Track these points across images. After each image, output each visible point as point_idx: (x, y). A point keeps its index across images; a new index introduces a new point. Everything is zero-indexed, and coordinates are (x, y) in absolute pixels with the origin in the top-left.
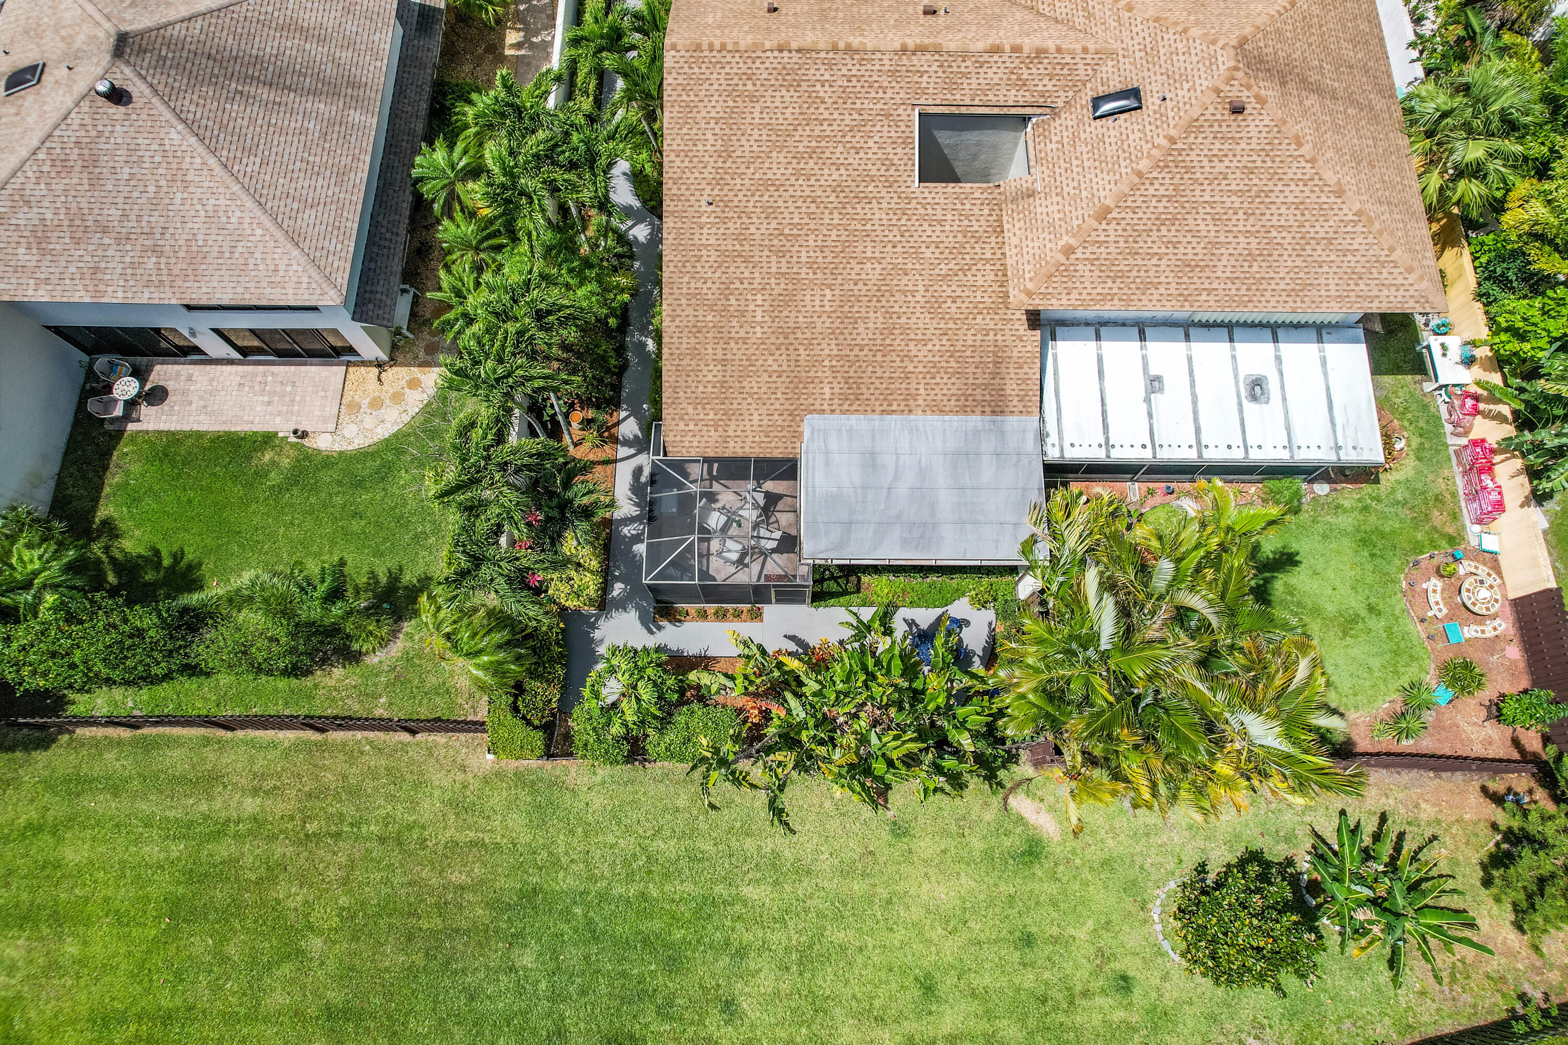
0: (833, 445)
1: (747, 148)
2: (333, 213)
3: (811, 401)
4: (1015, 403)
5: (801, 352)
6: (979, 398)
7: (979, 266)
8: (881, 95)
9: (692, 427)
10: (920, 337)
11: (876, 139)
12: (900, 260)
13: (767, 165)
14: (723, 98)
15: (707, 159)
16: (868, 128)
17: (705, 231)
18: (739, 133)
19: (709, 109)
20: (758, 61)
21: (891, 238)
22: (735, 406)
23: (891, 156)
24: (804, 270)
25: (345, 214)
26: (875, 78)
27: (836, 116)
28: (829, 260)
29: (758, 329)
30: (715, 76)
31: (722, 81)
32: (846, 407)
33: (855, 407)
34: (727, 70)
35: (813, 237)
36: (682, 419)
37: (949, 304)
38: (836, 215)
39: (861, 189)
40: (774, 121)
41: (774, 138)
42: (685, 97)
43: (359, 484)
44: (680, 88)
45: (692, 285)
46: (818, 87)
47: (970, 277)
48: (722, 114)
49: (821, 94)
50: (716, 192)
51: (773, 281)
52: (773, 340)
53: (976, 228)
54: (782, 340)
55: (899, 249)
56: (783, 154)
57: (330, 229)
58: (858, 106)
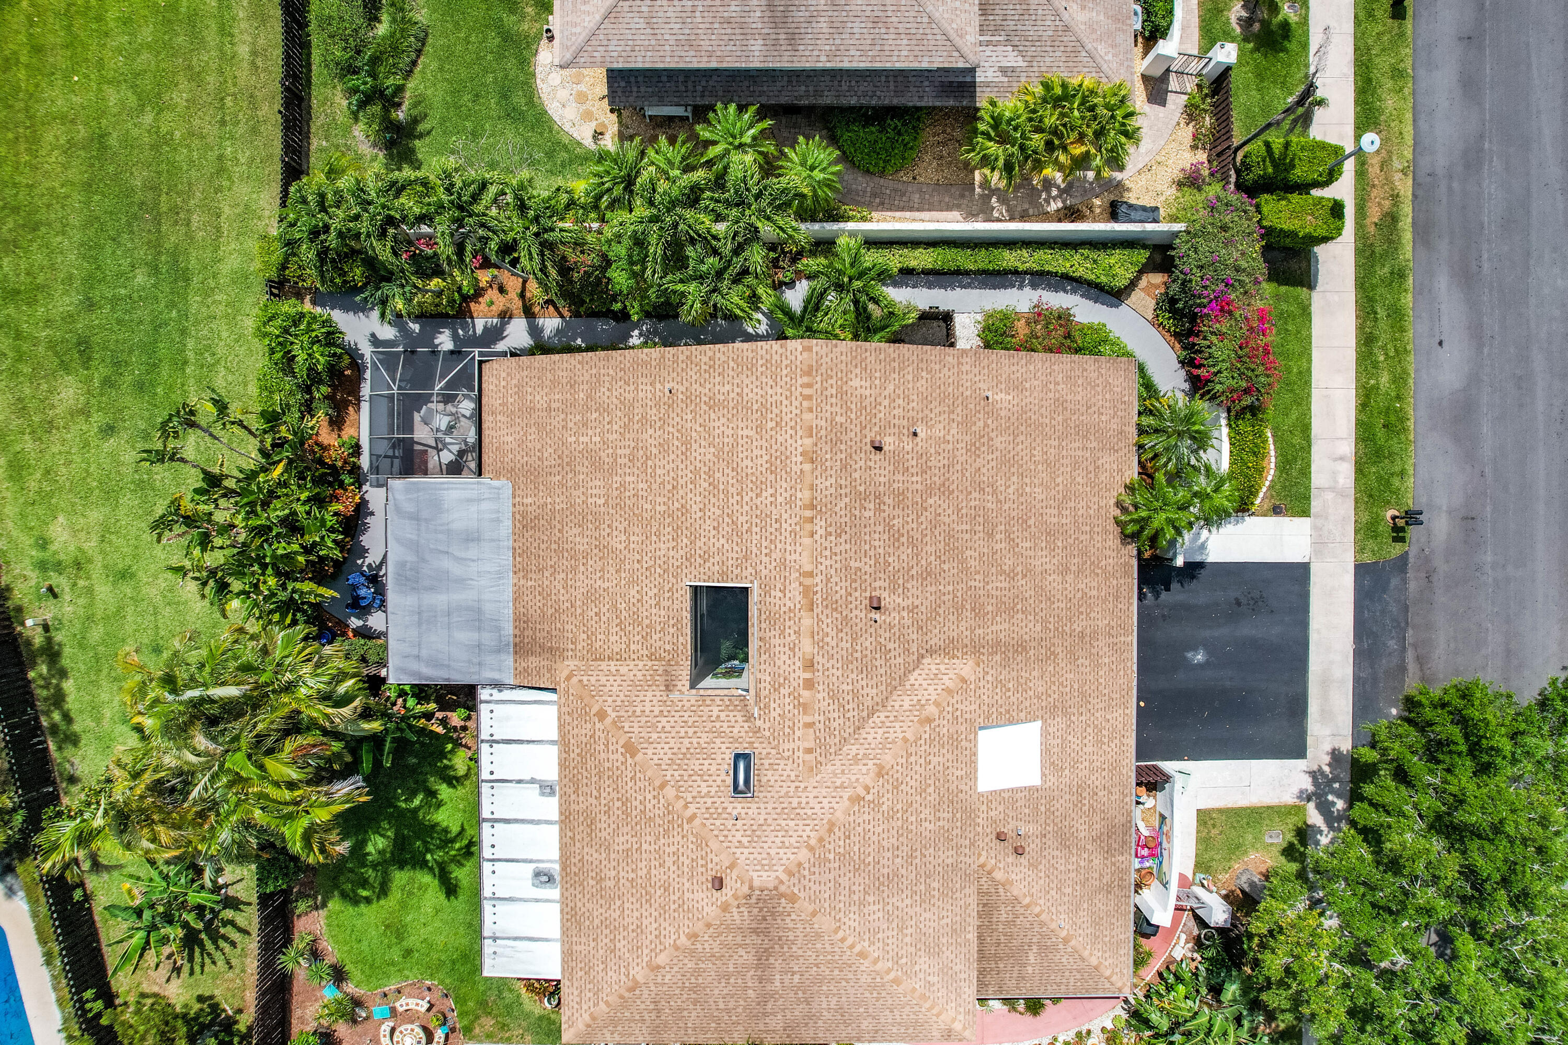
0: (485, 506)
1: (717, 424)
2: (647, 43)
3: (522, 486)
4: (523, 664)
5: (558, 478)
6: (526, 633)
7: (624, 639)
8: (764, 551)
9: (503, 383)
10: (570, 583)
11: (726, 546)
12: (628, 567)
13: (703, 443)
14: (760, 400)
15: (708, 386)
16: (735, 538)
17: (649, 388)
18: (730, 416)
19: (750, 386)
20: (793, 432)
21: (645, 558)
22: (517, 420)
23: (712, 560)
24: (619, 479)
25: (649, 54)
26: (779, 546)
27: (746, 508)
28: (628, 502)
29: (574, 439)
30: (779, 391)
31: (774, 398)
32: (518, 517)
33: (518, 525)
34: (785, 402)
35: (645, 487)
36: (508, 374)
37: (595, 610)
38: (663, 508)
39: (685, 532)
40: (740, 449)
41: (726, 449)
42: (760, 362)
43: (505, 97)
44: (768, 357)
45: (607, 378)
46: (770, 491)
47: (615, 629)
48: (745, 398)
49: (764, 494)
50: (680, 396)
51: (611, 451)
52: (566, 452)
53: (654, 637)
54: (566, 460)
55: (636, 566)
56: (713, 458)
57: (630, 43)
58: (754, 529)
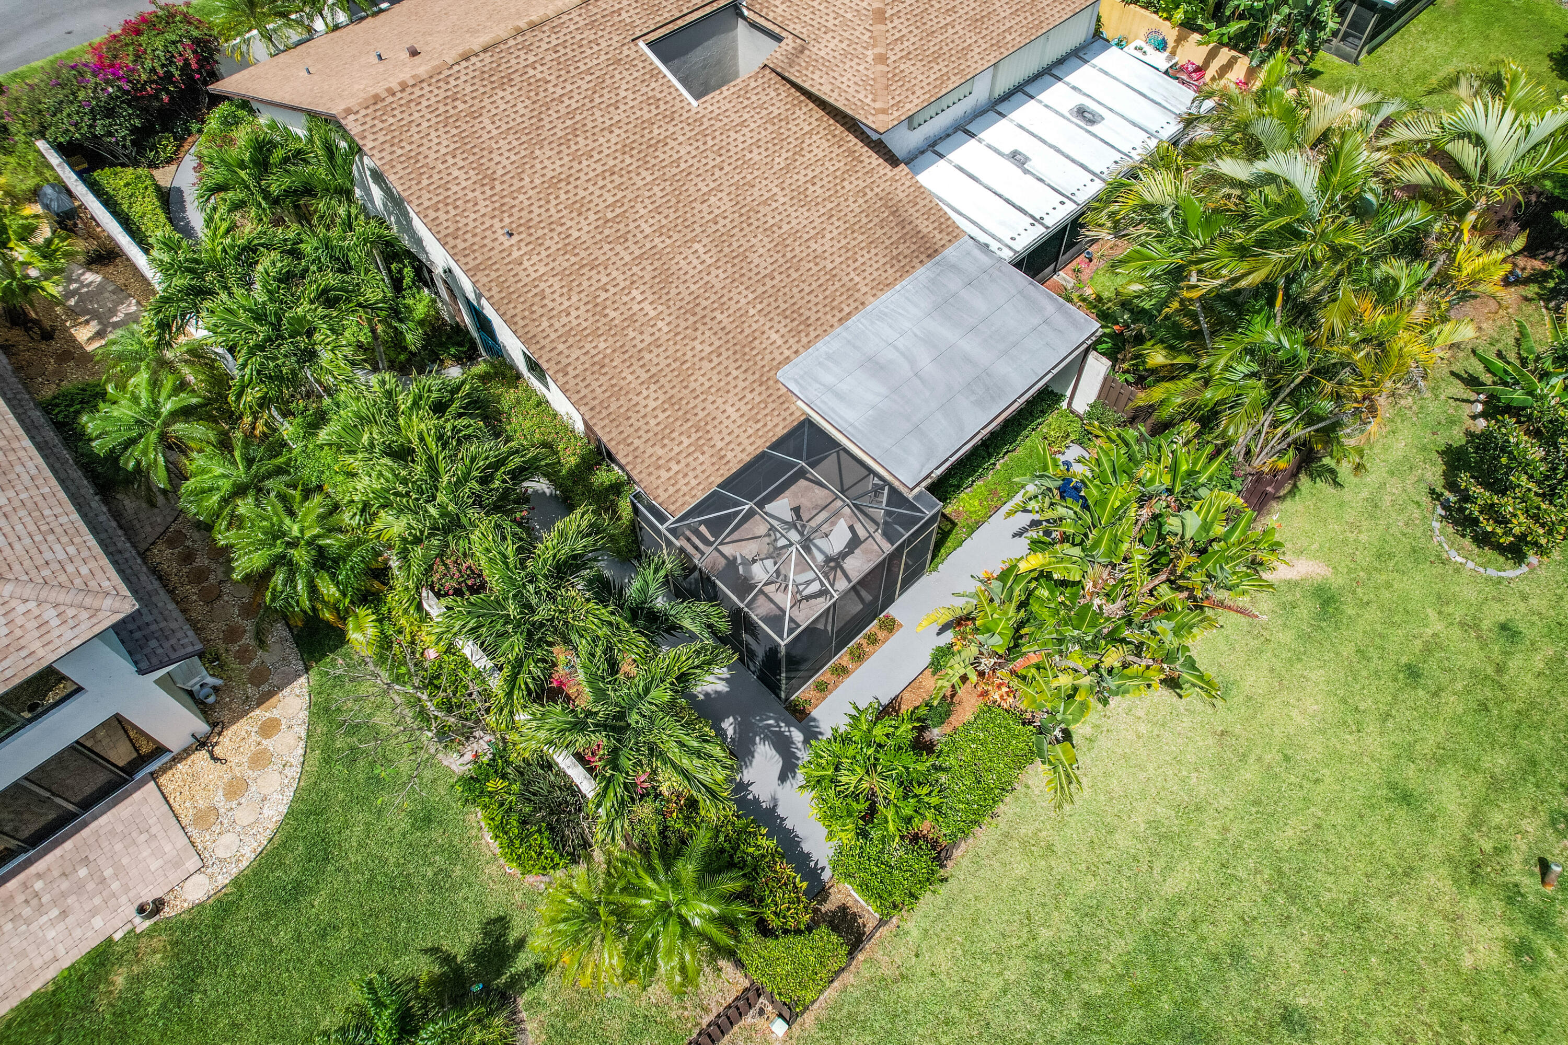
0: (829, 379)
1: (505, 162)
3: (768, 357)
4: (938, 236)
5: (720, 317)
6: (907, 252)
7: (808, 142)
8: (596, 48)
9: (675, 468)
10: (813, 233)
11: (624, 87)
12: (737, 177)
13: (539, 166)
14: (442, 130)
15: (471, 195)
16: (609, 82)
17: (526, 264)
18: (485, 153)
19: (435, 148)
20: (451, 80)
21: (712, 164)
22: (702, 415)
23: (651, 94)
24: (657, 240)
26: (579, 37)
27: (569, 87)
28: (672, 217)
29: (660, 324)
30: (416, 115)
31: (428, 116)
32: (805, 340)
33: (813, 334)
34: (425, 103)
35: (639, 206)
36: (658, 468)
37: (812, 189)
38: (644, 173)
39: (648, 136)
40: (512, 124)
41: (524, 138)
42: (399, 152)
44: (387, 146)
45: (557, 325)
46: (531, 72)
47: (808, 156)
48: (453, 146)
49: (539, 76)
50: (507, 221)
51: (635, 269)
52: (683, 325)
53: (776, 112)
54: (692, 319)
55: (727, 169)
56: (547, 147)
58: (583, 68)
